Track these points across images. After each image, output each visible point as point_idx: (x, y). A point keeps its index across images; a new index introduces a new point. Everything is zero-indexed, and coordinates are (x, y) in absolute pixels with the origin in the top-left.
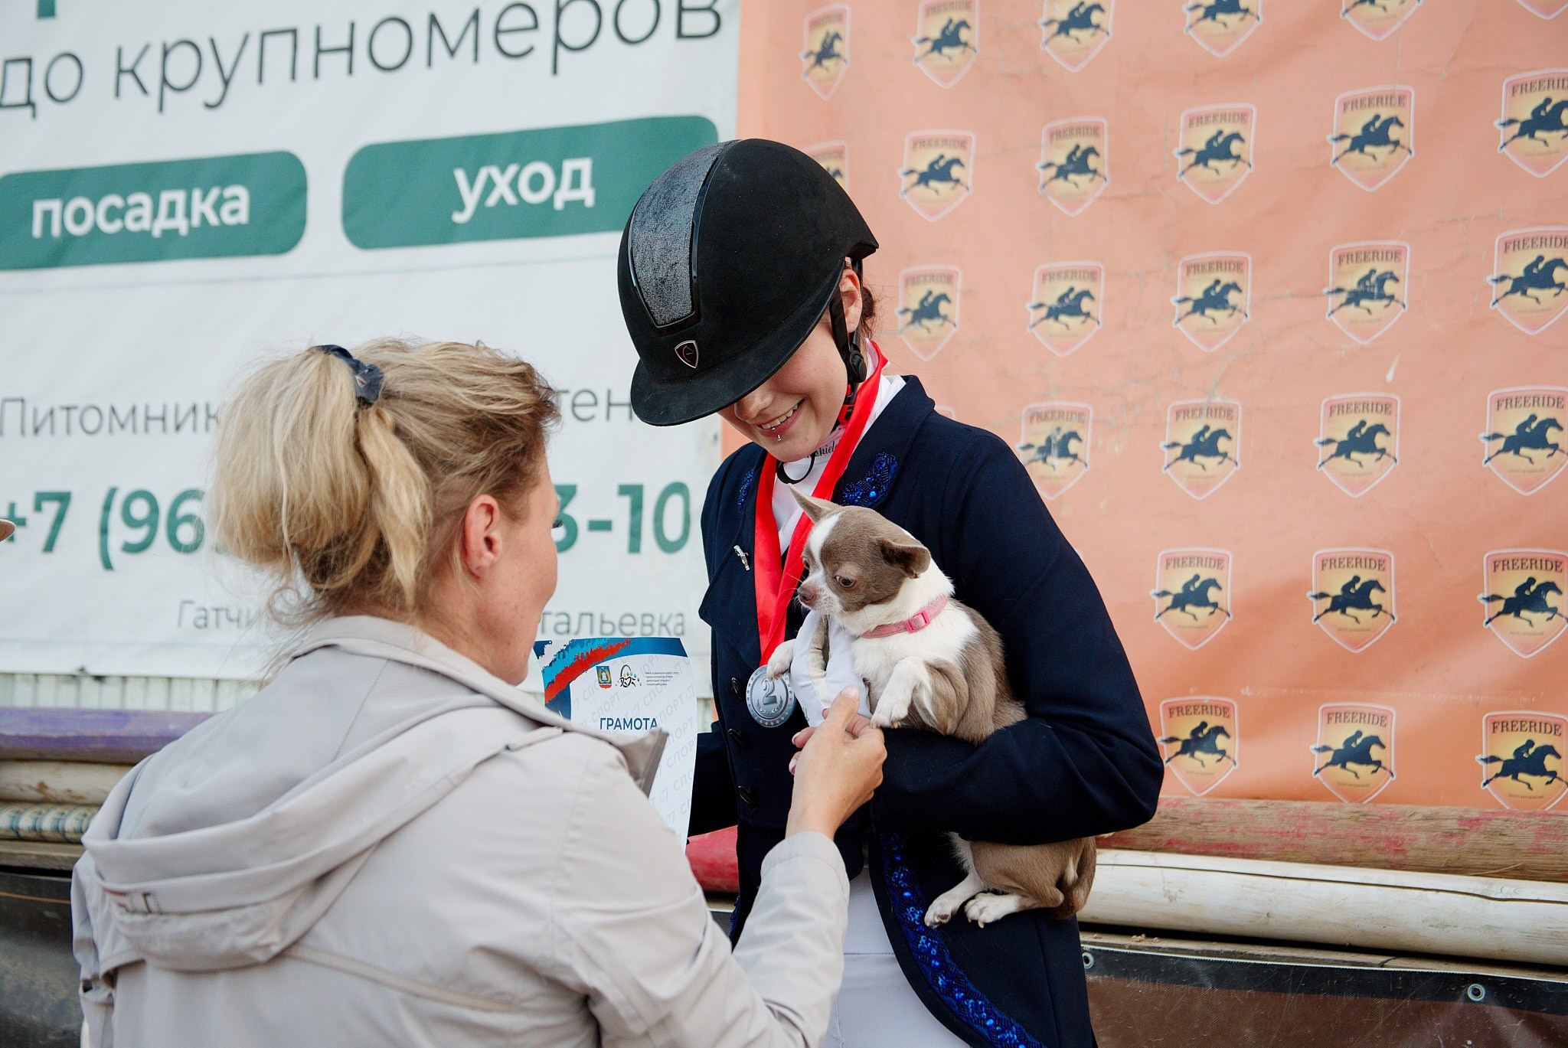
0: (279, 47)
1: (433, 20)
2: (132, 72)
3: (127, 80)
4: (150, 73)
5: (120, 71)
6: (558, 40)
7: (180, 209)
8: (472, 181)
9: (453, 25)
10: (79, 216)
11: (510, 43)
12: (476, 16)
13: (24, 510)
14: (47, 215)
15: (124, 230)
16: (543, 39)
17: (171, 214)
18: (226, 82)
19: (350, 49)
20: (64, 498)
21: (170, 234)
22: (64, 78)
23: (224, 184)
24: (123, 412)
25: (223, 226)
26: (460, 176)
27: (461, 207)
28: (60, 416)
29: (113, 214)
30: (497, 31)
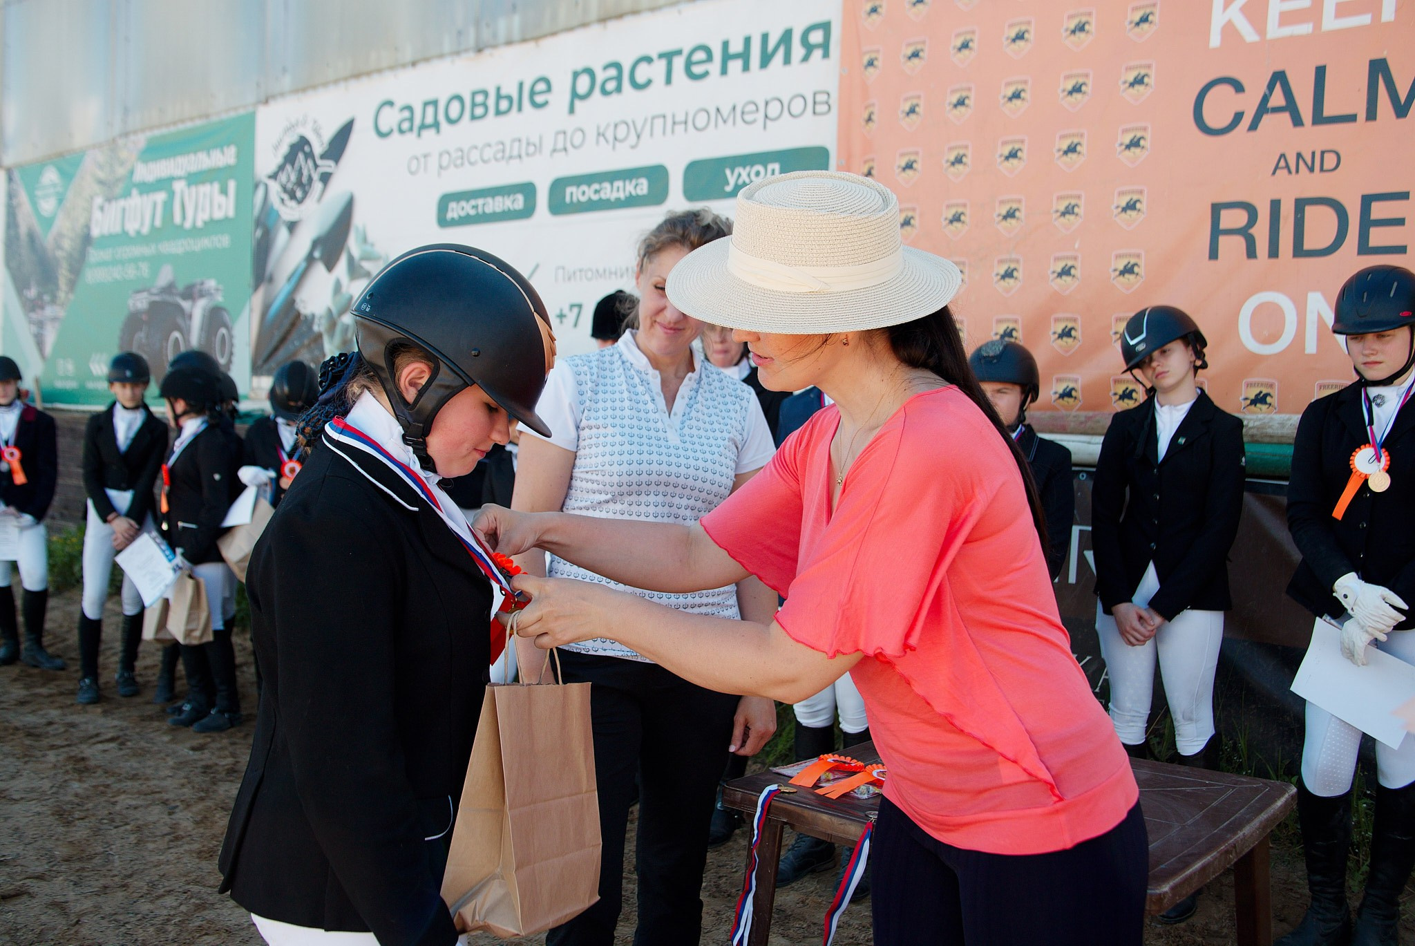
0: (659, 122)
1: (718, 110)
2: (603, 135)
3: (601, 139)
4: (610, 135)
5: (599, 134)
6: (766, 116)
7: (621, 189)
8: (732, 172)
9: (725, 111)
10: (584, 193)
11: (747, 118)
12: (734, 108)
13: (566, 311)
14: (572, 194)
15: (600, 199)
16: (761, 115)
17: (618, 190)
18: (638, 137)
19: (686, 123)
20: (580, 306)
21: (618, 199)
22: (578, 139)
23: (638, 178)
24: (601, 271)
25: (638, 196)
26: (728, 172)
27: (728, 184)
28: (578, 273)
29: (596, 192)
30: (743, 113)
